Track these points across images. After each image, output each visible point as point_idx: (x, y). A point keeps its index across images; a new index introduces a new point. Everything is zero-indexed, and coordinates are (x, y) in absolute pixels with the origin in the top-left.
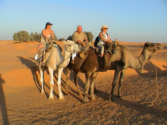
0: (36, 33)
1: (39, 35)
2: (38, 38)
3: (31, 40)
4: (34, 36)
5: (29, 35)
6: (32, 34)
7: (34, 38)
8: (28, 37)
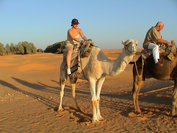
0: (12, 44)
1: (16, 47)
2: (15, 50)
3: (7, 52)
4: (10, 48)
5: (4, 47)
6: (7, 45)
7: (9, 50)
8: (3, 50)
